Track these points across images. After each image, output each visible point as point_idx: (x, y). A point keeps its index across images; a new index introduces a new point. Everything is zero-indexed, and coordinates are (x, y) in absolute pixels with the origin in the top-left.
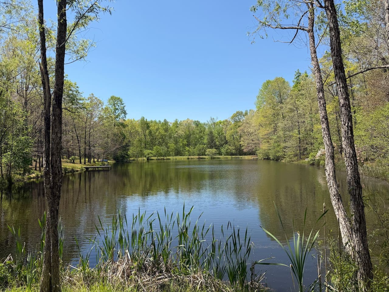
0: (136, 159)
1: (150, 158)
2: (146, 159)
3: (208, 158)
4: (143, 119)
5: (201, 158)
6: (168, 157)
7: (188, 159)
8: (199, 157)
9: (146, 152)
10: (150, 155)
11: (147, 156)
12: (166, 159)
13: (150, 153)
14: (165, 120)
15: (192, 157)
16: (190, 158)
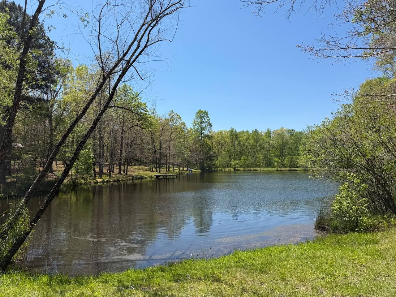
0: (223, 169)
1: (237, 168)
2: (233, 170)
3: (300, 171)
4: (232, 130)
5: (292, 170)
6: (255, 168)
7: (278, 170)
8: (290, 169)
9: (233, 162)
10: (237, 165)
11: (234, 166)
12: (253, 170)
13: (237, 163)
14: (256, 130)
15: (282, 169)
16: (280, 170)
